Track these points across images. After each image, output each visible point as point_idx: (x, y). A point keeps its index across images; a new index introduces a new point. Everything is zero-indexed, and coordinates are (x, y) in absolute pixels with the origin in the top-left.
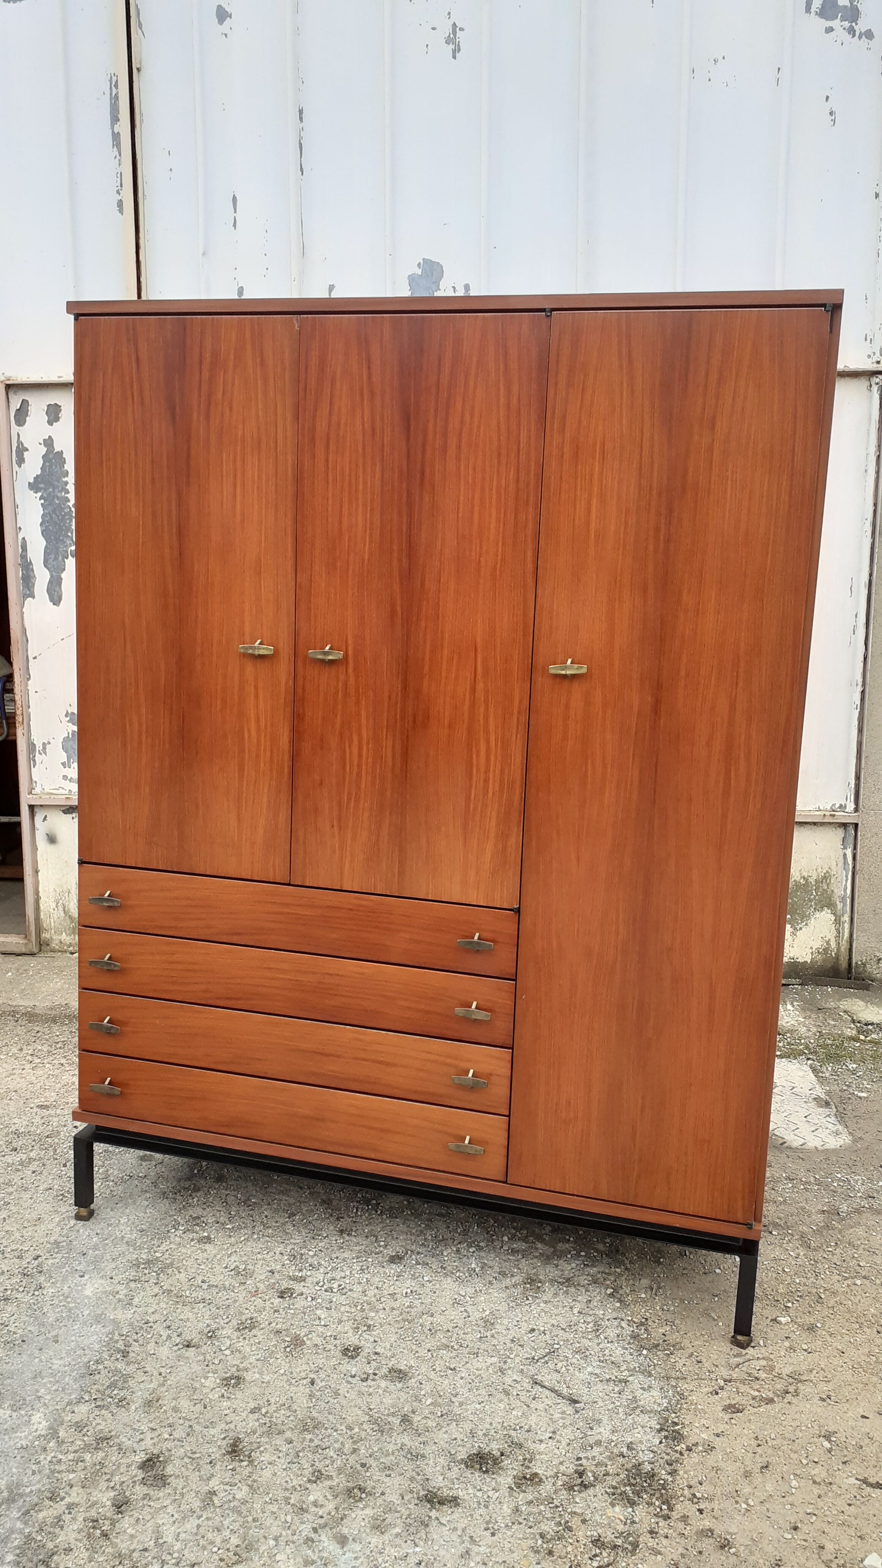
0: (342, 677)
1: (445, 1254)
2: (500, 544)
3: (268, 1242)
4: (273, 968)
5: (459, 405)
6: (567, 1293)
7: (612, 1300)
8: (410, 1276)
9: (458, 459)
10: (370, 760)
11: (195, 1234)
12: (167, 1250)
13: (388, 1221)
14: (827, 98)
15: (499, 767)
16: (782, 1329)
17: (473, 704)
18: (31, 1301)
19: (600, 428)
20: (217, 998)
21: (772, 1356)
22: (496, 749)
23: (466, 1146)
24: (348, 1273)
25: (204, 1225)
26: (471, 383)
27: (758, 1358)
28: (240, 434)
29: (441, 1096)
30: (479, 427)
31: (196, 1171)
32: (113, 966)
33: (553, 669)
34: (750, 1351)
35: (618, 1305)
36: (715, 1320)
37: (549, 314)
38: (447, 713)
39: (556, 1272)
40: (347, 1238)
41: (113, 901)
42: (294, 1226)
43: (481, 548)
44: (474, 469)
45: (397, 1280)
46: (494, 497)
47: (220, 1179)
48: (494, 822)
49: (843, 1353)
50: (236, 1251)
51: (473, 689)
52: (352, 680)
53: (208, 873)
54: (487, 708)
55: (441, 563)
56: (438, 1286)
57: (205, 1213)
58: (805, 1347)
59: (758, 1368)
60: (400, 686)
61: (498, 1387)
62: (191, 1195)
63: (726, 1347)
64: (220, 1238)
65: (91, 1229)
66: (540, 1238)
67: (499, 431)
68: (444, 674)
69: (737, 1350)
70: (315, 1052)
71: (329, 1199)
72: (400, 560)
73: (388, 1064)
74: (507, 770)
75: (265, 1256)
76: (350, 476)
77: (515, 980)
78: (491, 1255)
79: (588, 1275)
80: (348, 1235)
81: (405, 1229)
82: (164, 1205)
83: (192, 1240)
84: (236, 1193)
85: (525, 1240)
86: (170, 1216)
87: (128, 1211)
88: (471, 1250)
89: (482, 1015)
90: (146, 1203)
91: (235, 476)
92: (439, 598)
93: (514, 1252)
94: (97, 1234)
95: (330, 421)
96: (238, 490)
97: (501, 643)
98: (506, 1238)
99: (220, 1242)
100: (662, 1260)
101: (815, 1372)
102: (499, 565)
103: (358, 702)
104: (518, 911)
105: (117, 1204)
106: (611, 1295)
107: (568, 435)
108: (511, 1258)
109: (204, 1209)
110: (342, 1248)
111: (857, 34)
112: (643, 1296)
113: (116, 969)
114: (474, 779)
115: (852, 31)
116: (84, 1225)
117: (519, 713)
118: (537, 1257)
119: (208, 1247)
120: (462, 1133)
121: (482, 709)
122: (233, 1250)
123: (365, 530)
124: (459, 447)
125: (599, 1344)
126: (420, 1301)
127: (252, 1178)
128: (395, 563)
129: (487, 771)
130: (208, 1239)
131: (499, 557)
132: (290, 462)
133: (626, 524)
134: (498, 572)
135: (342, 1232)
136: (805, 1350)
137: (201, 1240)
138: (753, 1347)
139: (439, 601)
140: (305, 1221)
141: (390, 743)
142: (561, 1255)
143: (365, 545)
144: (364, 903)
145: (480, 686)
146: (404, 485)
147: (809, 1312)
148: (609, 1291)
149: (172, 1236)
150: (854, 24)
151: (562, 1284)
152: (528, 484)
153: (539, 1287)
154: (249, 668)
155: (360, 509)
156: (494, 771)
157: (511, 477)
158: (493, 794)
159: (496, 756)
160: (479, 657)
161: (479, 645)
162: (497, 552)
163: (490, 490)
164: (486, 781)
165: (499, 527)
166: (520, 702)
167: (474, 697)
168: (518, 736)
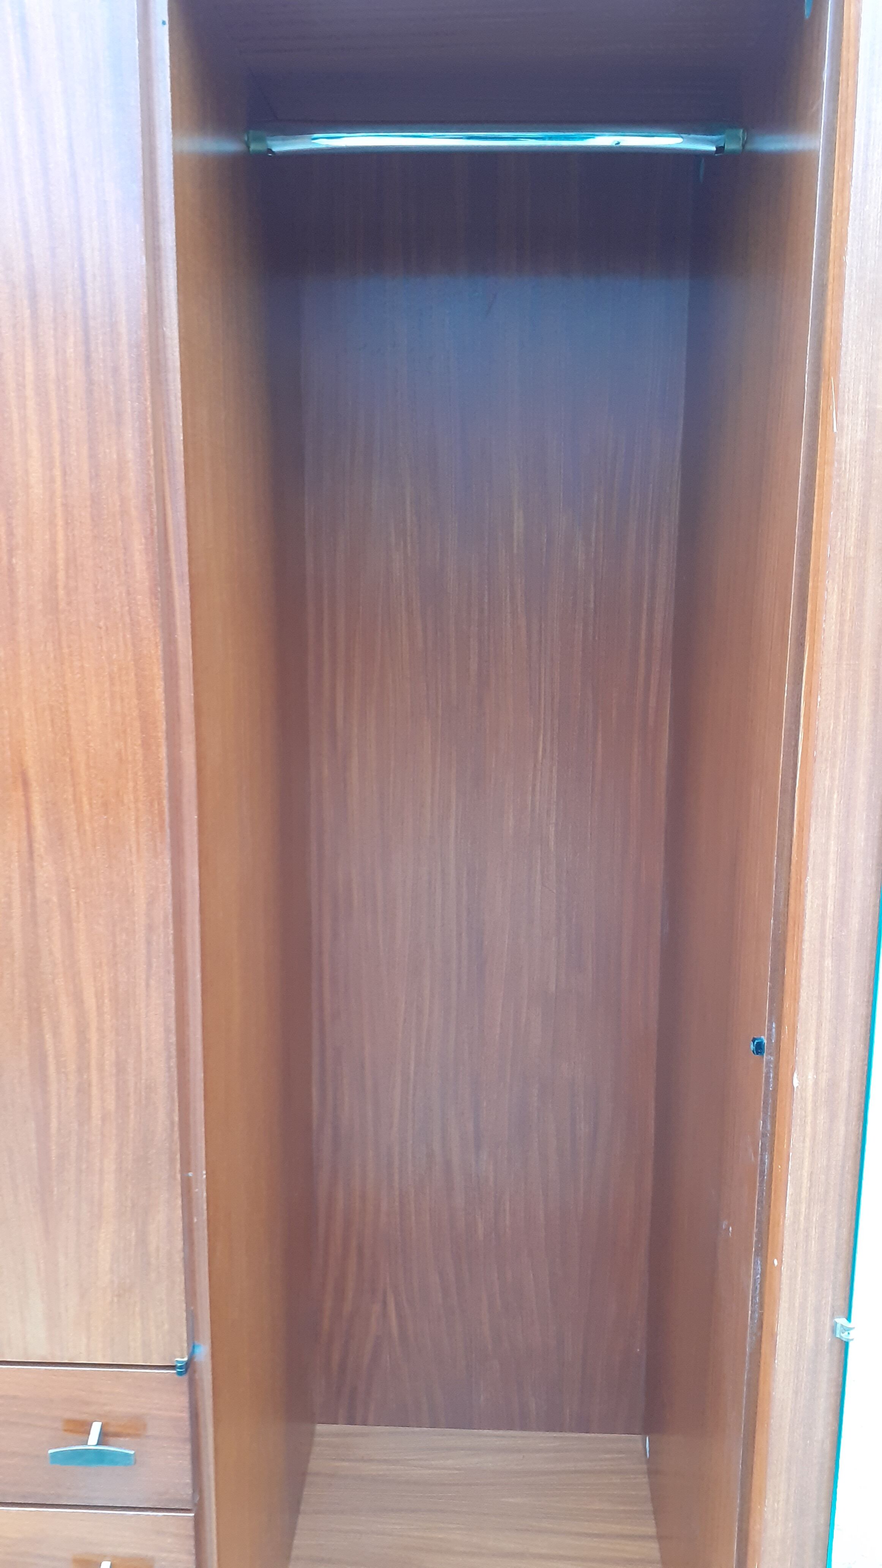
2: (60, 522)
15: (110, 1057)
17: (32, 915)
22: (100, 1014)
46: (31, 404)
51: (30, 879)
54: (68, 922)
74: (131, 1061)
77: (197, 1510)
97: (88, 766)
102: (61, 575)
104: (185, 1367)
114: (53, 1087)
121: (56, 926)
129: (83, 1067)
131: (61, 555)
134: (61, 592)
145: (45, 871)
152: (116, 370)
156: (101, 1068)
157: (70, 351)
158: (103, 1119)
159: (100, 1030)
160: (36, 797)
161: (32, 773)
162: (54, 542)
163: (21, 387)
164: (83, 1090)
165: (52, 480)
166: (151, 902)
167: (34, 897)
168: (152, 982)
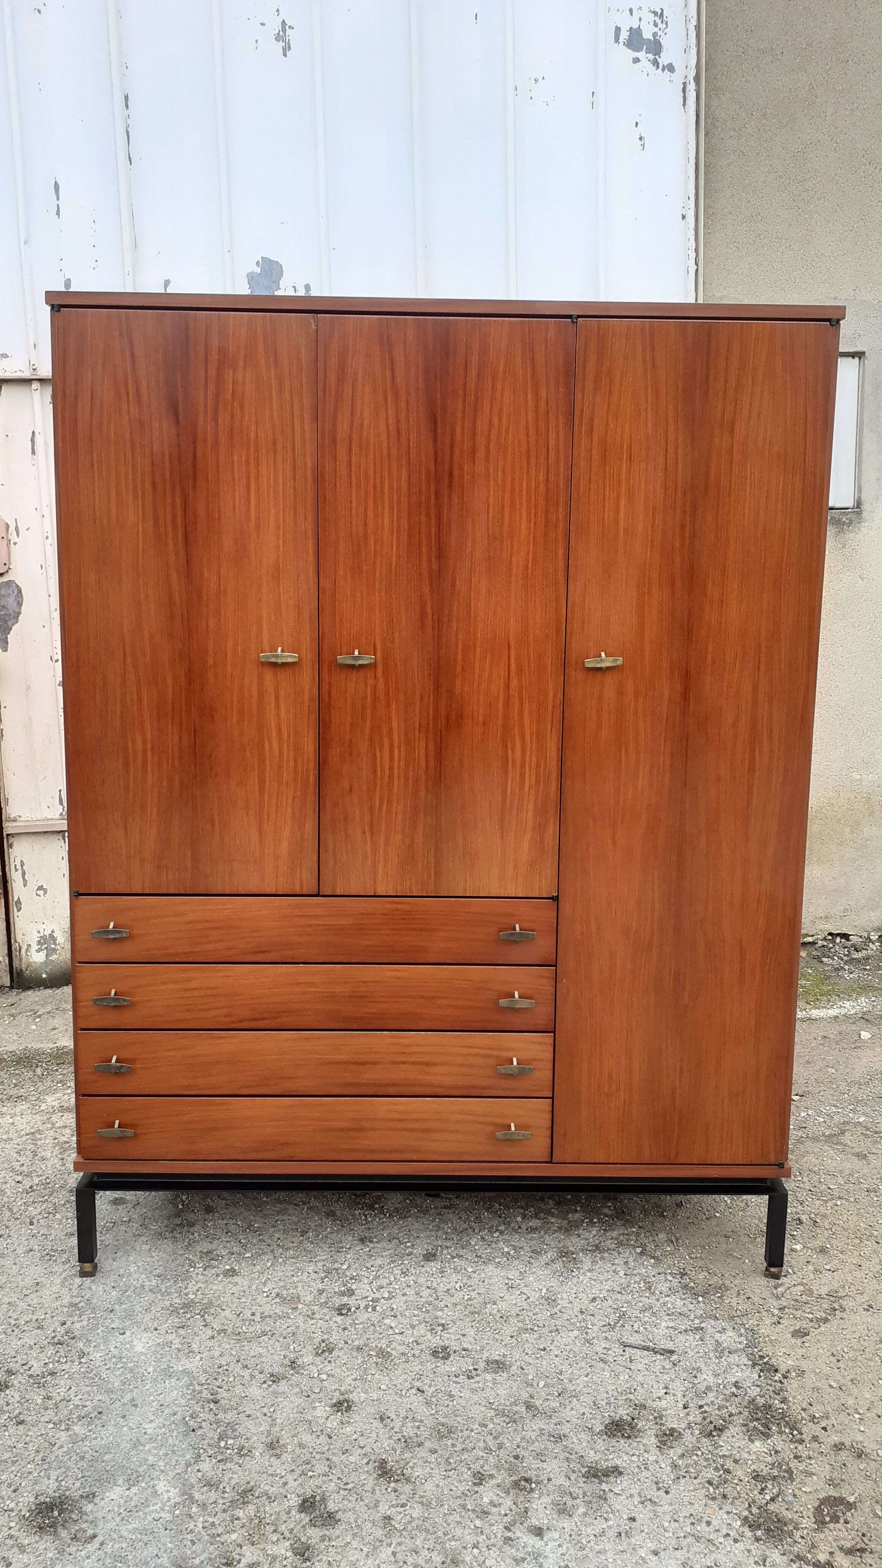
0: (371, 682)
1: (473, 1243)
2: (531, 543)
3: (296, 1263)
4: (302, 983)
5: (487, 408)
6: (602, 1258)
7: (645, 1257)
8: (452, 1270)
9: (487, 460)
10: (402, 763)
11: (216, 1269)
12: (198, 1290)
13: (401, 1222)
14: (637, 123)
15: (534, 760)
16: (799, 1256)
17: (507, 702)
18: (82, 1370)
19: (627, 430)
20: (241, 1021)
21: (804, 1281)
22: (531, 745)
23: (513, 1133)
24: (392, 1279)
25: (220, 1258)
26: (499, 386)
27: (794, 1284)
28: (253, 435)
29: (484, 1088)
30: (507, 431)
31: (180, 1207)
32: (122, 1002)
33: (590, 663)
34: (783, 1280)
35: (652, 1261)
36: (740, 1259)
37: (575, 321)
38: (481, 710)
39: (582, 1242)
40: (371, 1245)
41: (119, 932)
42: (312, 1243)
43: (512, 548)
44: (504, 471)
45: (442, 1277)
46: (524, 499)
47: (209, 1210)
48: (530, 815)
49: (860, 1266)
50: (269, 1279)
51: (507, 687)
52: (381, 682)
53: (227, 892)
54: (521, 704)
55: (471, 564)
56: (483, 1275)
57: (213, 1246)
58: (828, 1267)
59: (799, 1294)
60: (432, 687)
61: (594, 1357)
62: (189, 1231)
63: (763, 1281)
64: (244, 1268)
65: (103, 1284)
66: (549, 1213)
67: (528, 434)
68: (477, 672)
69: (773, 1282)
70: (350, 1063)
71: (331, 1211)
72: (429, 561)
73: (427, 1064)
74: (543, 762)
75: (301, 1277)
76: (375, 479)
77: (555, 966)
78: (515, 1237)
79: (612, 1239)
80: (370, 1242)
81: (422, 1227)
82: (167, 1245)
83: (218, 1276)
84: (234, 1221)
85: (536, 1216)
86: (181, 1255)
87: (132, 1258)
88: (494, 1235)
89: (524, 1004)
90: (148, 1247)
91: (248, 479)
92: (470, 597)
93: (533, 1230)
94: (113, 1287)
95: (352, 423)
96: (252, 493)
97: (534, 640)
98: (519, 1219)
99: (247, 1272)
100: (665, 1214)
101: (847, 1287)
102: (530, 563)
103: (388, 705)
104: (556, 899)
105: (116, 1253)
106: (641, 1253)
107: (595, 437)
108: (534, 1236)
109: (211, 1242)
110: (372, 1256)
111: (661, 66)
112: (668, 1249)
113: (125, 1004)
114: (510, 774)
115: (655, 63)
116: (93, 1281)
117: (553, 706)
118: (556, 1231)
119: (236, 1279)
120: (506, 1121)
121: (517, 706)
122: (265, 1278)
123: (392, 533)
124: (488, 450)
125: (658, 1300)
126: (476, 1292)
127: (241, 1203)
128: (425, 565)
129: (523, 766)
130: (232, 1273)
131: (531, 556)
132: (309, 465)
133: (654, 521)
134: (530, 571)
135: (362, 1240)
136: (829, 1270)
137: (227, 1273)
138: (785, 1276)
139: (470, 602)
140: (321, 1236)
141: (423, 744)
142: (577, 1225)
143: (392, 548)
144: (400, 906)
145: (514, 683)
146: (432, 487)
147: (813, 1237)
148: (639, 1250)
149: (194, 1275)
150: (657, 57)
151: (594, 1251)
152: (558, 485)
153: (575, 1259)
154: (269, 676)
155: (387, 511)
156: (530, 765)
157: (541, 478)
158: (529, 788)
159: (531, 750)
160: (513, 653)
161: (512, 643)
162: (528, 551)
163: (521, 491)
164: (522, 775)
165: (530, 527)
166: (555, 696)
167: (509, 694)
168: (553, 729)
